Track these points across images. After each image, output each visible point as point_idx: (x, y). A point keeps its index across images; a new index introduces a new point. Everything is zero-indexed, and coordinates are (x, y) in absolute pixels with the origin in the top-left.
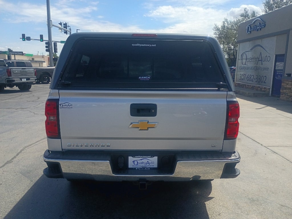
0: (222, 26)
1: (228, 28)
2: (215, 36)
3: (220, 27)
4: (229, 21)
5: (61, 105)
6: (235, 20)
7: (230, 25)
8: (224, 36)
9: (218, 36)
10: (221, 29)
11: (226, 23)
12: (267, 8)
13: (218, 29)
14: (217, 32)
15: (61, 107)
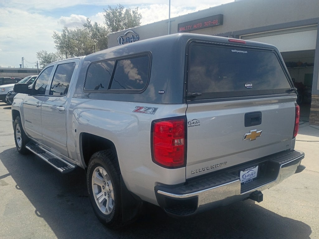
0: (62, 35)
1: (69, 38)
2: (56, 45)
3: (60, 35)
4: (69, 30)
5: (190, 123)
6: (75, 30)
7: (71, 35)
8: (66, 45)
9: (59, 45)
10: (61, 38)
11: (66, 31)
12: (108, 21)
13: (58, 38)
14: (57, 40)
15: (190, 126)
